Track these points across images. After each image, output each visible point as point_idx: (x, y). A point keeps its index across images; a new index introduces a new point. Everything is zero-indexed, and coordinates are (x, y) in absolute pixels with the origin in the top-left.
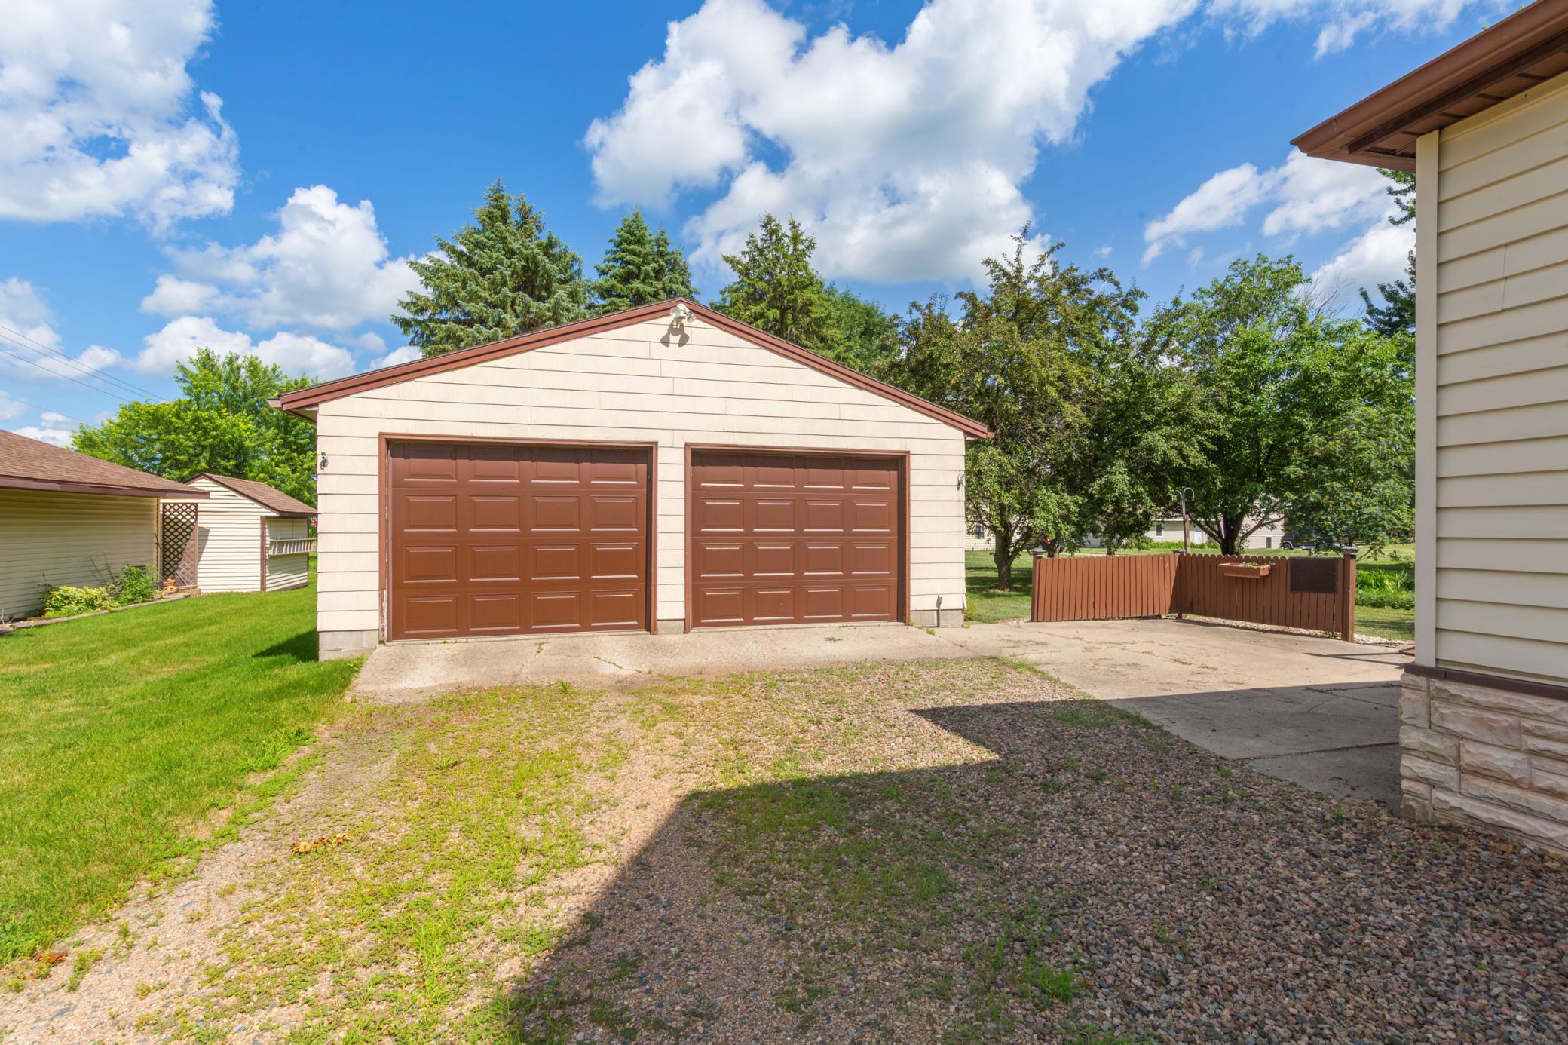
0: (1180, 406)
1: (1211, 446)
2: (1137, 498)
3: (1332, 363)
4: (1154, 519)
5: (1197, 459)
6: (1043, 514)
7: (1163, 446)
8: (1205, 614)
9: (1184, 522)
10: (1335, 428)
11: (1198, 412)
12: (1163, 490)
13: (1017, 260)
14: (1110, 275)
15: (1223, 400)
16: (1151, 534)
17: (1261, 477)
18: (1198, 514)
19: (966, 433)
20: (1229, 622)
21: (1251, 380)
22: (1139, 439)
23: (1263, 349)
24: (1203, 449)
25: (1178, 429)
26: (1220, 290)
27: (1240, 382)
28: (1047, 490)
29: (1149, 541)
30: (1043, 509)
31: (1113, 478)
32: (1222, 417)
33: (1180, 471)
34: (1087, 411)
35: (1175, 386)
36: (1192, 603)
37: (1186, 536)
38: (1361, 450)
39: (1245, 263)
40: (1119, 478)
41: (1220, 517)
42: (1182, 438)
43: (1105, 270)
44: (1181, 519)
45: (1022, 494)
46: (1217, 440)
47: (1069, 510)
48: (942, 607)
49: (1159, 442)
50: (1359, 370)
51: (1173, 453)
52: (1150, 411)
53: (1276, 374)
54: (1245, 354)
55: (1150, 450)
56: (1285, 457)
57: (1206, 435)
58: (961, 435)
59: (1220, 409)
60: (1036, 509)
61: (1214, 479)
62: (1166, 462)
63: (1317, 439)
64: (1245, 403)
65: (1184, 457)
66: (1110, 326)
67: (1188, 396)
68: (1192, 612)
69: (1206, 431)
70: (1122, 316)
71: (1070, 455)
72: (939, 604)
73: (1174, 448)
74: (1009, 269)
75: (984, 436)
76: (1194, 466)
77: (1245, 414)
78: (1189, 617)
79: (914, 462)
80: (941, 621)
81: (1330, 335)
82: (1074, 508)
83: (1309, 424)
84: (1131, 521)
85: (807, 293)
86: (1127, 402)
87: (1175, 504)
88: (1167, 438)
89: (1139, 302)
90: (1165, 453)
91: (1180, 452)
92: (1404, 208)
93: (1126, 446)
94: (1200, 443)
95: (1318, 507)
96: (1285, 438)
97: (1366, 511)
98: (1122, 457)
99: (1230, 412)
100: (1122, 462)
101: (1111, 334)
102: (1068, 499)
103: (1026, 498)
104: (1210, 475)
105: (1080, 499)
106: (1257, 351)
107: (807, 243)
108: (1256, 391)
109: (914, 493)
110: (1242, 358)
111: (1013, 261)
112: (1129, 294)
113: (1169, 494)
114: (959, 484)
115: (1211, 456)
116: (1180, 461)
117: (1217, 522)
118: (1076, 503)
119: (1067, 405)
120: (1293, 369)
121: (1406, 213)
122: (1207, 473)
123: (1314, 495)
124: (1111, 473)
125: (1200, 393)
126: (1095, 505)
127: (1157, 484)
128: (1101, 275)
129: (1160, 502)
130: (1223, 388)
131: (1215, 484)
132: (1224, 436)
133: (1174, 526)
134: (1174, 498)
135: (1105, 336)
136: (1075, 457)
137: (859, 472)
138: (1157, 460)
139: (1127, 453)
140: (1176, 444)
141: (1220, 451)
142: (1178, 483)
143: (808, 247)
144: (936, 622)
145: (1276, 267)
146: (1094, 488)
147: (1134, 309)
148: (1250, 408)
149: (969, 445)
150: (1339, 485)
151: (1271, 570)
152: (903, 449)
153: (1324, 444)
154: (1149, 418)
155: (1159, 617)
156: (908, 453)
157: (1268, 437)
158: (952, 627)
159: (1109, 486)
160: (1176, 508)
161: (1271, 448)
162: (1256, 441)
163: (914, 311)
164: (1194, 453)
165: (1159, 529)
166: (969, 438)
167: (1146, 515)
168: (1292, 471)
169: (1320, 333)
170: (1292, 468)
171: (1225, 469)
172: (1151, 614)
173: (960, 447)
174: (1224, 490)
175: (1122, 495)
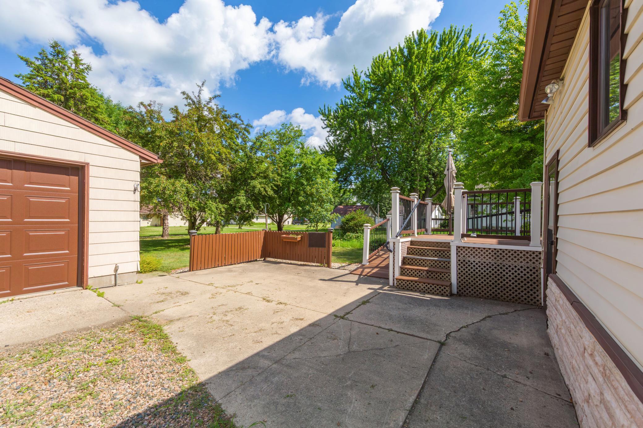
0: (265, 172)
1: (275, 188)
2: (249, 206)
3: (312, 163)
4: (255, 215)
5: (271, 193)
6: (209, 212)
7: (259, 186)
8: (275, 258)
9: (266, 216)
10: (313, 184)
11: (271, 174)
12: (259, 204)
13: (199, 96)
14: (240, 117)
15: (280, 172)
16: (254, 220)
17: (290, 201)
18: (270, 214)
19: (141, 157)
20: (284, 261)
21: (288, 165)
22: (250, 183)
23: (292, 155)
24: (273, 189)
25: (264, 180)
26: (278, 133)
27: (285, 166)
28: (212, 201)
29: (254, 223)
30: (209, 210)
31: (239, 198)
32: (279, 178)
33: (264, 197)
34: (230, 171)
35: (263, 163)
36: (270, 253)
37: (266, 221)
38: (321, 192)
39: (286, 125)
40: (242, 198)
41: (277, 215)
42: (265, 184)
43: (238, 114)
44: (265, 215)
45: (200, 203)
46: (277, 186)
47: (221, 210)
48: (119, 272)
49: (257, 184)
50: (319, 166)
51: (262, 189)
52: (254, 172)
53: (295, 165)
54: (286, 156)
55: (254, 187)
56: (298, 194)
57: (273, 184)
58: (137, 158)
59: (278, 175)
60: (206, 210)
61: (276, 201)
62: (260, 193)
63: (308, 188)
64: (286, 173)
65: (266, 191)
66: (239, 137)
67: (267, 168)
68: (269, 257)
69: (274, 182)
70: (244, 134)
71: (222, 187)
72: (116, 270)
73: (263, 187)
74: (195, 100)
75: (156, 161)
76: (269, 195)
77: (286, 178)
78: (268, 259)
79: (92, 172)
80: (118, 282)
81: (311, 154)
82: (223, 210)
83: (306, 183)
84: (247, 215)
85: (84, 92)
86: (245, 168)
87: (263, 210)
88: (260, 183)
89: (251, 130)
90: (259, 189)
91: (265, 189)
92: (325, 125)
93: (245, 185)
94: (271, 186)
95: (309, 212)
96: (298, 188)
97: (323, 213)
98: (243, 189)
99: (282, 176)
100: (243, 191)
101: (239, 141)
102: (221, 206)
103: (202, 205)
104: (274, 199)
105: (226, 206)
106: (290, 155)
107: (85, 66)
108: (289, 170)
109: (92, 193)
110: (285, 157)
111: (197, 97)
112: (247, 125)
113: (261, 205)
114: (135, 190)
115: (276, 192)
116: (264, 193)
117: (276, 216)
118: (224, 208)
119: (220, 164)
120: (301, 163)
121: (325, 126)
122: (274, 198)
123: (307, 207)
124: (238, 196)
125: (272, 168)
126: (232, 209)
127: (256, 202)
128: (236, 116)
129: (257, 209)
130: (279, 167)
131: (276, 202)
132: (279, 185)
133: (262, 217)
134: (262, 207)
135: (238, 141)
136: (224, 188)
137: (32, 173)
138: (256, 191)
139: (245, 188)
140: (263, 186)
141: (278, 190)
142: (264, 202)
143: (86, 69)
144: (113, 282)
145: (295, 129)
146: (232, 202)
147: (249, 132)
148: (288, 175)
149: (143, 166)
150: (315, 204)
151: (301, 238)
152: (83, 161)
153: (310, 190)
154: (254, 175)
155: (256, 260)
156: (88, 164)
157: (293, 186)
158: (128, 284)
159: (238, 201)
160: (262, 211)
161: (293, 190)
162: (289, 188)
163: (141, 106)
164: (269, 190)
165: (257, 218)
166: (143, 161)
167: (253, 214)
168: (301, 199)
169: (309, 153)
170: (301, 197)
171: (280, 197)
172: (252, 260)
173: (137, 167)
174: (279, 205)
175: (243, 205)
